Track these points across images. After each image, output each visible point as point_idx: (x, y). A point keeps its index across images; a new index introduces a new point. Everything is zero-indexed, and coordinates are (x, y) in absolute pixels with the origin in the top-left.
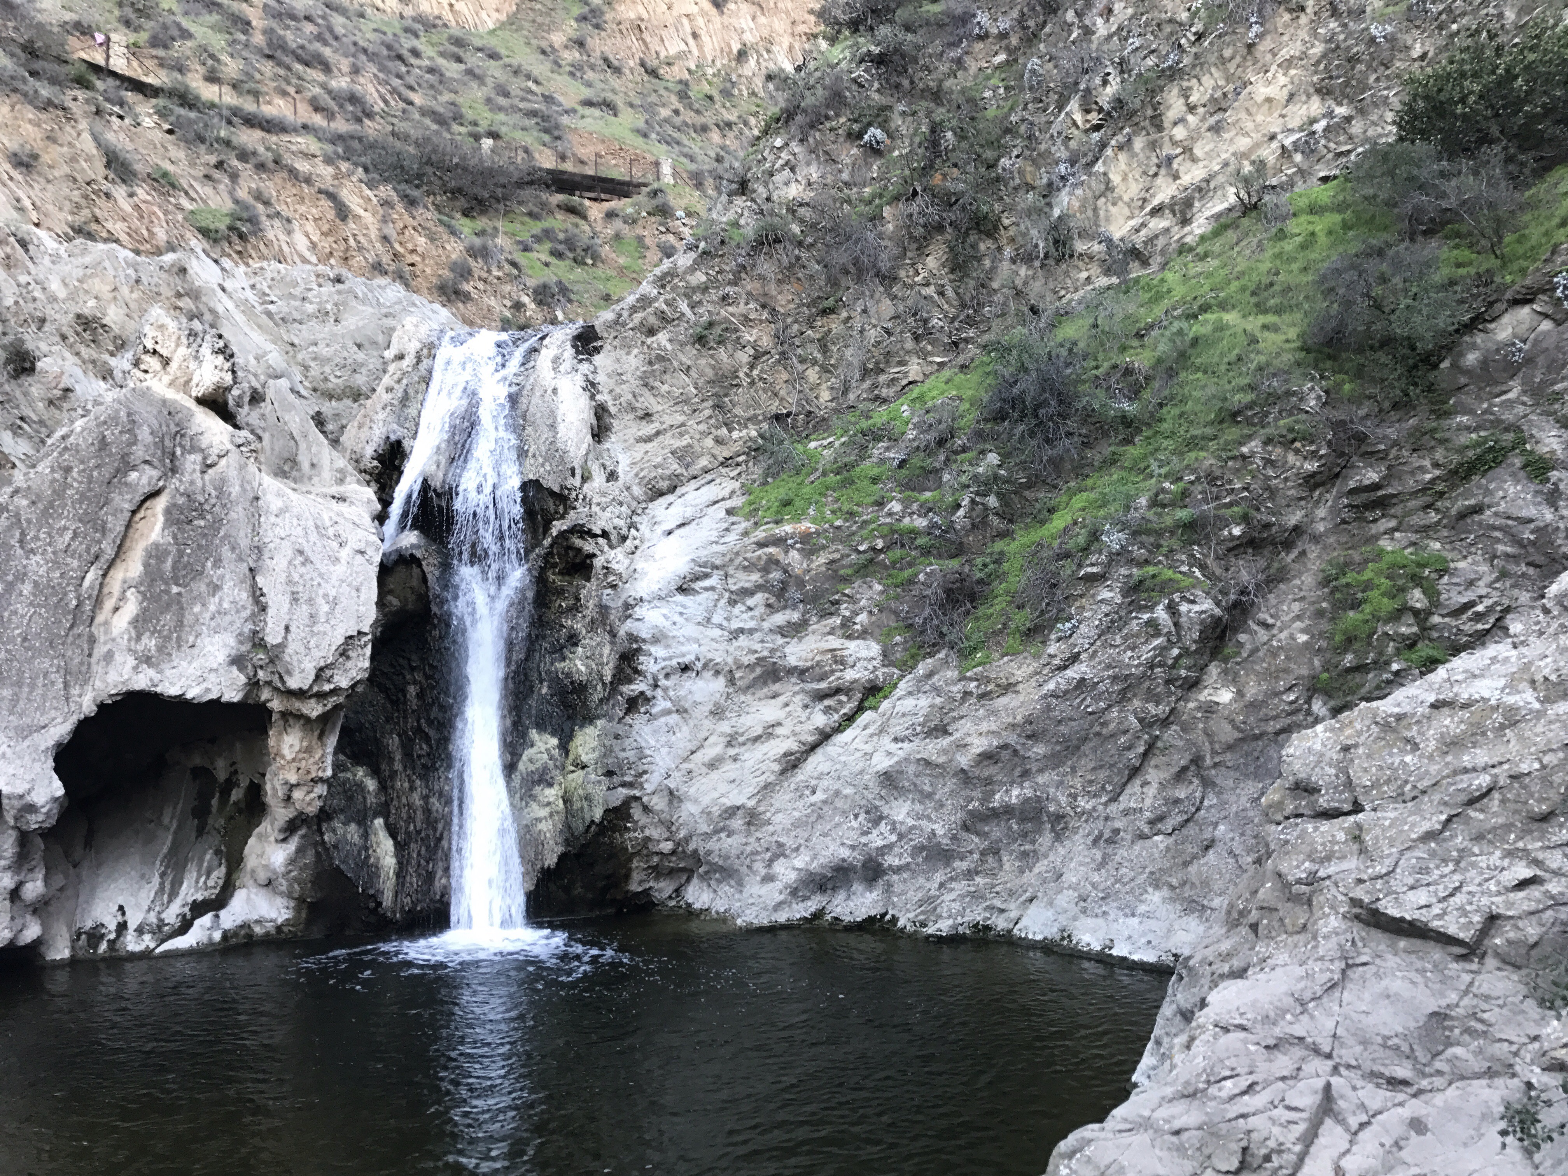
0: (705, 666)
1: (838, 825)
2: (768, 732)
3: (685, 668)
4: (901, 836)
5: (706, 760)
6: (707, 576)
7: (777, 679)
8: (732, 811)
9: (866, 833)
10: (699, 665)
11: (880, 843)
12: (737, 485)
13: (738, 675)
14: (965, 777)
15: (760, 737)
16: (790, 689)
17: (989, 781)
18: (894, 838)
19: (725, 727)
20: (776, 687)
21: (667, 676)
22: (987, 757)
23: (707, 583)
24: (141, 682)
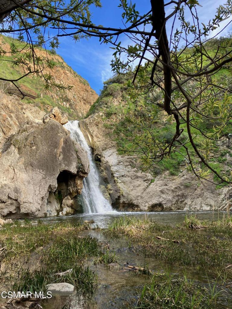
0: (126, 176)
1: (155, 198)
2: (139, 186)
3: (123, 176)
4: (164, 199)
5: (131, 189)
6: (120, 163)
7: (138, 178)
8: (138, 196)
9: (159, 199)
10: (125, 176)
11: (161, 200)
12: (116, 150)
13: (132, 177)
14: (173, 191)
15: (138, 186)
16: (140, 179)
17: (176, 191)
18: (163, 199)
19: (132, 184)
20: (138, 179)
21: (120, 177)
22: (176, 188)
23: (121, 164)
24: (66, 168)
